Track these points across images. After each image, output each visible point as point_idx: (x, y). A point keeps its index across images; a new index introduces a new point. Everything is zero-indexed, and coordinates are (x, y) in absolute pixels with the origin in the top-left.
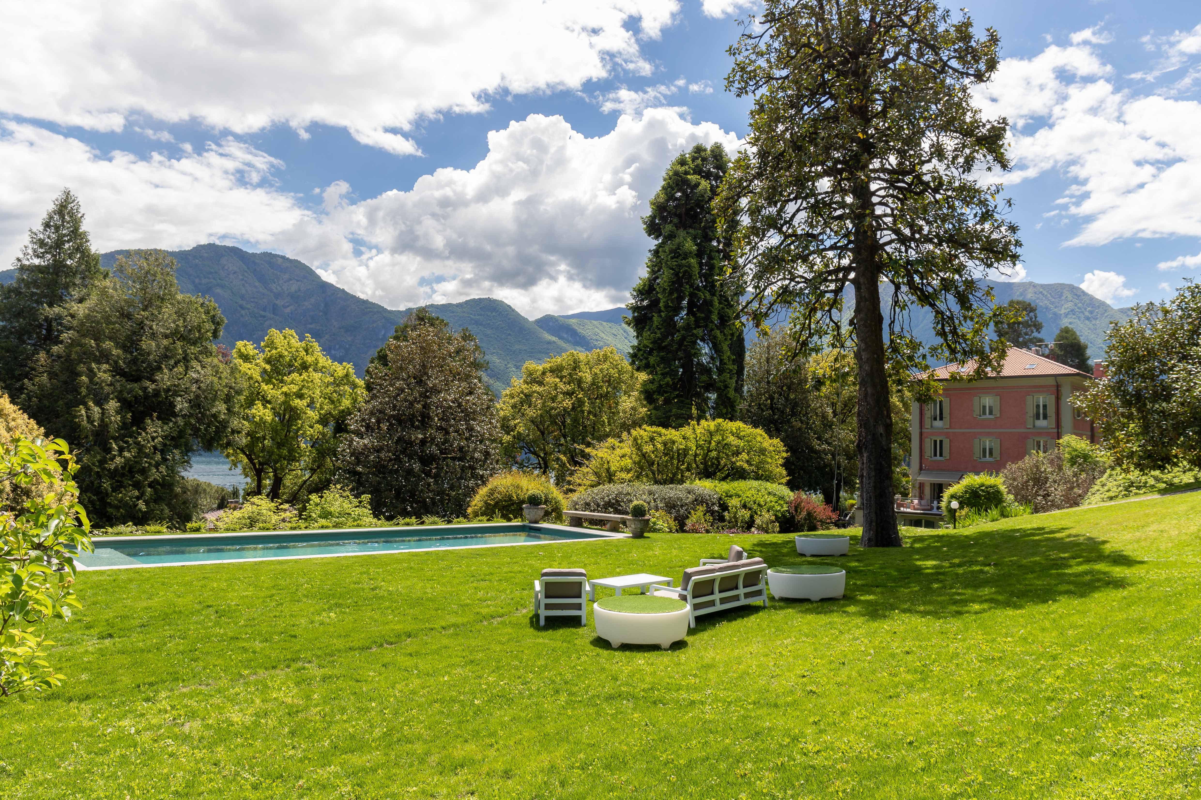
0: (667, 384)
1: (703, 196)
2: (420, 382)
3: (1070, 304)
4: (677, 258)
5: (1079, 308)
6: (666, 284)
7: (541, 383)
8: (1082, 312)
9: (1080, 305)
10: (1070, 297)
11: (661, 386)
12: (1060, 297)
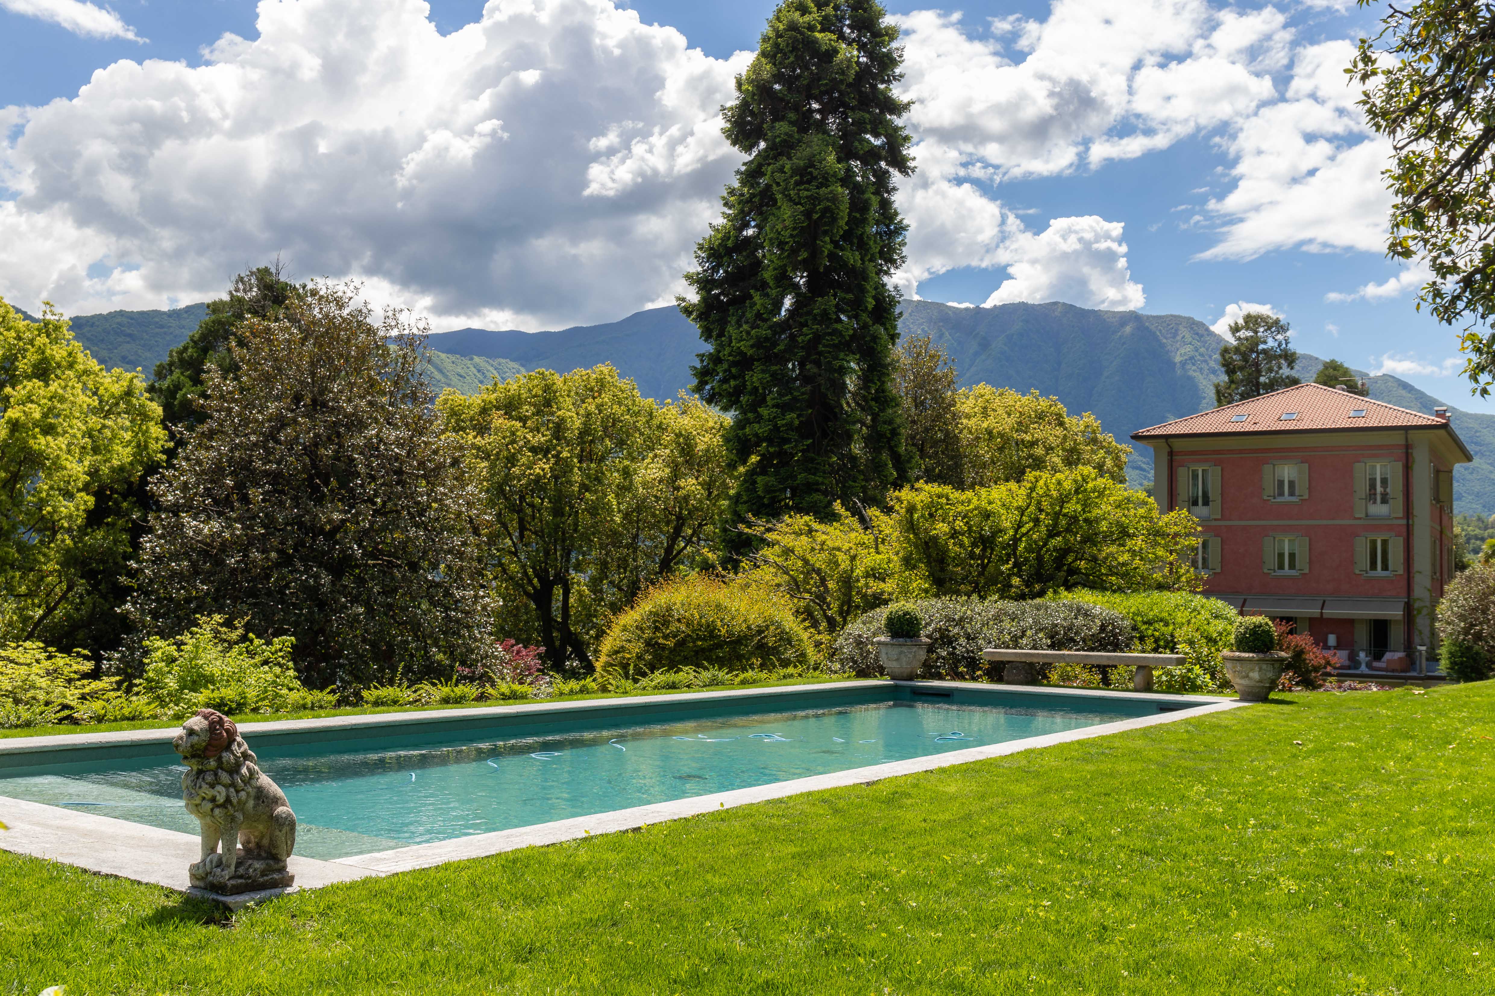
0: (790, 426)
1: (843, 73)
2: (318, 405)
3: (1188, 348)
4: (809, 182)
5: (1202, 355)
6: (787, 233)
7: (482, 430)
8: (1206, 361)
9: (1202, 350)
10: (1188, 338)
11: (776, 428)
12: (1174, 337)
